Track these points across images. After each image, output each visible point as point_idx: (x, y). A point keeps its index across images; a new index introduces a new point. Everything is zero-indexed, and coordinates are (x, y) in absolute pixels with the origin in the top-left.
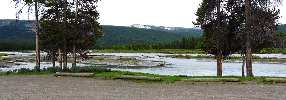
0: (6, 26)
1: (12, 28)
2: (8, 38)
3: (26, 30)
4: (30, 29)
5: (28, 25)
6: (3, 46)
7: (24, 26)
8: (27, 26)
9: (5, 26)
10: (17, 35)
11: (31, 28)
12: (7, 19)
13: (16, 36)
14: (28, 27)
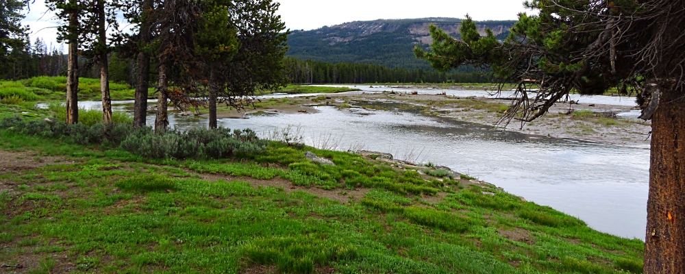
0: (376, 33)
1: (386, 38)
2: (378, 57)
3: (411, 41)
4: (417, 38)
5: (415, 29)
6: (361, 73)
7: (407, 33)
8: (412, 32)
9: (373, 34)
10: (393, 52)
11: (419, 36)
12: (379, 20)
13: (392, 54)
14: (415, 34)
